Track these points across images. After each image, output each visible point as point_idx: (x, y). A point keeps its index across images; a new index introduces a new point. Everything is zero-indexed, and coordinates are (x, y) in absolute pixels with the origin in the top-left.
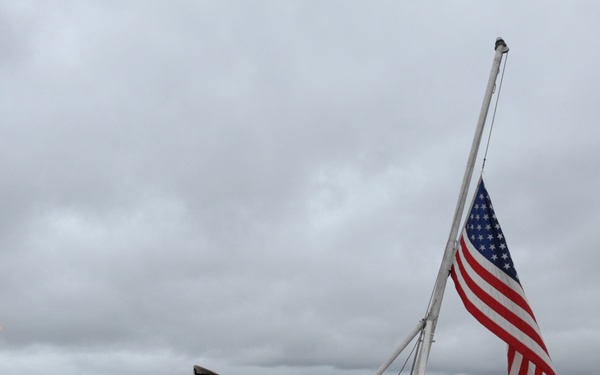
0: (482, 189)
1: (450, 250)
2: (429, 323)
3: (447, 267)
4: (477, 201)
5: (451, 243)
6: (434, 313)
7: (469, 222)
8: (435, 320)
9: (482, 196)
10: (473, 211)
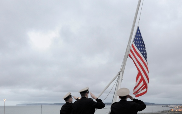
0: (138, 29)
1: (128, 49)
2: (121, 73)
3: (127, 54)
4: (137, 33)
5: (128, 46)
6: (123, 70)
7: (135, 40)
8: (123, 72)
9: (138, 32)
10: (136, 36)
